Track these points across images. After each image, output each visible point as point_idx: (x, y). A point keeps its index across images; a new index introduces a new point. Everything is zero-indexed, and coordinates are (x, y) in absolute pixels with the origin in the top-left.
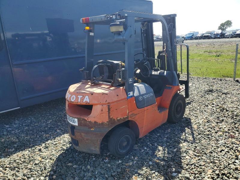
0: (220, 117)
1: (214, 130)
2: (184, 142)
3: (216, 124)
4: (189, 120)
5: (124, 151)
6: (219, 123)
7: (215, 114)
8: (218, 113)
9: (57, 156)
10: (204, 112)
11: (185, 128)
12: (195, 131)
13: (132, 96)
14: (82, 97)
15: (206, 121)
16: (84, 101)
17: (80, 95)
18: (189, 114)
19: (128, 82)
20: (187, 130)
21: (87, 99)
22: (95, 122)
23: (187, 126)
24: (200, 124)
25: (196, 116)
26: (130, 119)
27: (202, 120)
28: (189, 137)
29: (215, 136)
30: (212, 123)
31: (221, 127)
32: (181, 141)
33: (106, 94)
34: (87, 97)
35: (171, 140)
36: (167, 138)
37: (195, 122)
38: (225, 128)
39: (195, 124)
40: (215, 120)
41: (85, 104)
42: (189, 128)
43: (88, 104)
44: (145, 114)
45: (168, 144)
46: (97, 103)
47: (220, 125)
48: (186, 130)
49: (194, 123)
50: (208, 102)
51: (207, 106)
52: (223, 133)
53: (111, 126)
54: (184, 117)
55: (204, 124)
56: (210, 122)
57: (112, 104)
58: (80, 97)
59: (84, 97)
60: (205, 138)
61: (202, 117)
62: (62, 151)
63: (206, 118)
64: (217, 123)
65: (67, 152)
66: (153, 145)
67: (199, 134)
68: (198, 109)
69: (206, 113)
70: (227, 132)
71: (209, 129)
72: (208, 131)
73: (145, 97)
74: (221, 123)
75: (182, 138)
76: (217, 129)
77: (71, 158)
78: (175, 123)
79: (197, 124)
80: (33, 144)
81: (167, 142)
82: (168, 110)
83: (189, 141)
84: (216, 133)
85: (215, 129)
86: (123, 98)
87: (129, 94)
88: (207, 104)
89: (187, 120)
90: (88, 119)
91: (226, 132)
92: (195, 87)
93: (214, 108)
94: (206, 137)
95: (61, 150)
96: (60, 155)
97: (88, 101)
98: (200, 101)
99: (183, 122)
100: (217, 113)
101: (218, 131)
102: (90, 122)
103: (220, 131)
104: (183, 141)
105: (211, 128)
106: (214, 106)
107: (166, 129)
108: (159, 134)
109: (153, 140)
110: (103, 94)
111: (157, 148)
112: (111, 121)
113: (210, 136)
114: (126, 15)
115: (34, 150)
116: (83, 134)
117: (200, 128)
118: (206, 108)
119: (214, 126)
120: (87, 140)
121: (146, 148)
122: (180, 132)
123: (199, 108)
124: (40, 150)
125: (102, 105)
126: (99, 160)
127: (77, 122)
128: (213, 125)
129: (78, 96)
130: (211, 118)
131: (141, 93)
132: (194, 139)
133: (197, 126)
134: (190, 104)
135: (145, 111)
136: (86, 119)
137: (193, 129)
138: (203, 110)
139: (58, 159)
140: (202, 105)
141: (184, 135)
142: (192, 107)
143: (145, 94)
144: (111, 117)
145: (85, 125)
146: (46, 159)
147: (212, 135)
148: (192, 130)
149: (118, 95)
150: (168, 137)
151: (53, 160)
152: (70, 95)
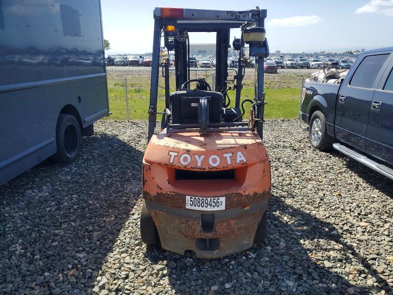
14: (231, 155)
16: (238, 162)
17: (227, 153)
21: (240, 157)
22: (255, 194)
34: (239, 154)
41: (240, 166)
43: (244, 166)
46: (257, 160)
58: (228, 156)
59: (234, 154)
90: (244, 192)
97: (245, 160)
110: (259, 144)
116: (233, 222)
120: (240, 229)
127: (224, 203)
129: (225, 155)
152: (203, 157)
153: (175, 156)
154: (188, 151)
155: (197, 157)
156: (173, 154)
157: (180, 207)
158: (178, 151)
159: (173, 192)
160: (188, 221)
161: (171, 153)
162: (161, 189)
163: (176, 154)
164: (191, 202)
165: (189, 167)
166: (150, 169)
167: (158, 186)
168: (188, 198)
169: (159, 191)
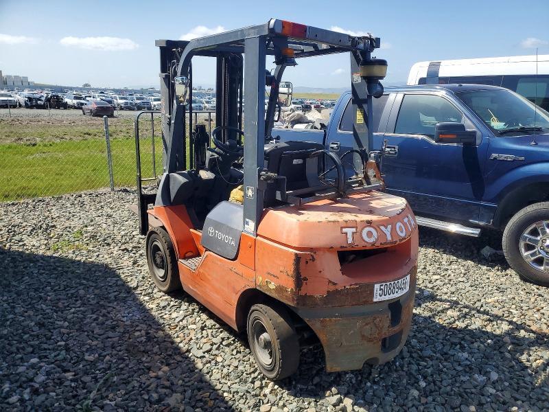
127: (409, 282)
129: (405, 221)
152: (390, 227)
153: (353, 233)
154: (369, 223)
155: (382, 228)
156: (350, 231)
157: (365, 303)
158: (354, 225)
159: (356, 284)
160: (375, 318)
161: (344, 230)
162: (335, 284)
163: (354, 230)
164: (381, 292)
165: (378, 244)
166: (313, 260)
167: (330, 282)
168: (377, 286)
169: (332, 288)
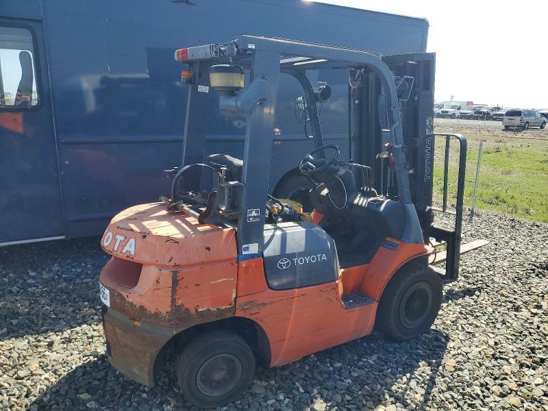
0: (540, 349)
1: (501, 385)
2: (392, 403)
3: (516, 369)
4: (443, 340)
5: (216, 394)
6: (528, 367)
7: (529, 338)
8: (539, 337)
9: (72, 368)
10: (498, 325)
11: (418, 362)
12: (443, 377)
13: (253, 256)
14: (123, 238)
15: (490, 352)
16: (124, 251)
17: (121, 235)
18: (453, 322)
19: (245, 218)
20: (424, 369)
21: (130, 246)
22: (142, 308)
23: (427, 358)
24: (469, 359)
25: (470, 333)
26: (239, 314)
27: (480, 349)
28: (417, 390)
29: (492, 405)
30: (506, 363)
31: (526, 379)
32: (387, 396)
33: (176, 241)
34: (132, 241)
35: (362, 388)
36: (355, 380)
37: (459, 348)
38: (537, 385)
39: (454, 355)
40: (519, 355)
41: (124, 257)
42: (430, 364)
43: (130, 259)
44: (294, 306)
45: (348, 398)
46: (150, 260)
47: (526, 373)
48: (419, 367)
49: (453, 352)
50: (527, 298)
51: (517, 309)
52: (522, 402)
53: (177, 324)
54: (433, 327)
55: (480, 361)
56: (501, 358)
57: (185, 270)
58: (120, 238)
59: (127, 239)
60: (461, 403)
61: (485, 339)
62: (92, 358)
63: (496, 343)
64: (522, 366)
65: (100, 362)
66: (307, 391)
67: (450, 389)
68: (484, 314)
69: (503, 330)
70: (535, 400)
71: (488, 379)
72: (482, 385)
73: (299, 261)
74: (534, 369)
75: (394, 388)
76: (511, 384)
77: (99, 380)
78: (400, 342)
79: (460, 356)
80: (48, 328)
81: (349, 391)
82: (375, 305)
83: (409, 401)
84: (502, 395)
85: (504, 382)
86: (225, 256)
87: (247, 249)
88: (520, 303)
89: (437, 340)
90: (127, 296)
91: (533, 400)
92: (513, 250)
93: (536, 319)
94: (465, 402)
95: (90, 355)
96: (81, 367)
97: (132, 253)
98: (503, 292)
99: (424, 343)
100: (536, 336)
101: (511, 390)
102: (131, 304)
103: (516, 392)
104: (392, 399)
105: (496, 379)
106: (540, 312)
107: (367, 354)
108: (339, 365)
109: (316, 378)
110: (169, 239)
111: (312, 402)
112: (178, 312)
113: (478, 402)
114: (252, 46)
115: (39, 341)
116: (118, 331)
117: (461, 370)
118: (512, 313)
119: (507, 374)
120: (126, 346)
121: (281, 397)
122: (400, 369)
123: (490, 310)
124: (51, 345)
125: (161, 267)
126: (155, 400)
127: (109, 297)
128: (507, 369)
130: (511, 347)
131: (288, 251)
132: (426, 400)
133: (458, 362)
134: (472, 295)
135: (295, 299)
136: (125, 295)
137: (441, 368)
138: (500, 319)
139: (72, 376)
140: (503, 304)
141: (405, 379)
142: (473, 303)
143: (301, 254)
144: (179, 303)
145: (122, 310)
146: (47, 370)
147: (487, 400)
148: (435, 371)
149: (209, 249)
150: (358, 377)
151: (60, 375)
